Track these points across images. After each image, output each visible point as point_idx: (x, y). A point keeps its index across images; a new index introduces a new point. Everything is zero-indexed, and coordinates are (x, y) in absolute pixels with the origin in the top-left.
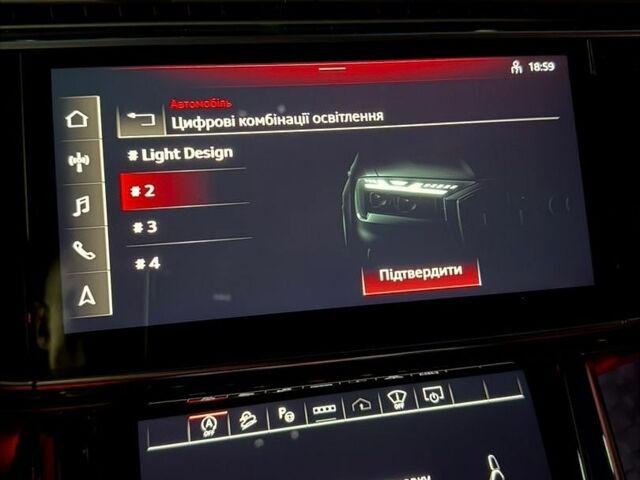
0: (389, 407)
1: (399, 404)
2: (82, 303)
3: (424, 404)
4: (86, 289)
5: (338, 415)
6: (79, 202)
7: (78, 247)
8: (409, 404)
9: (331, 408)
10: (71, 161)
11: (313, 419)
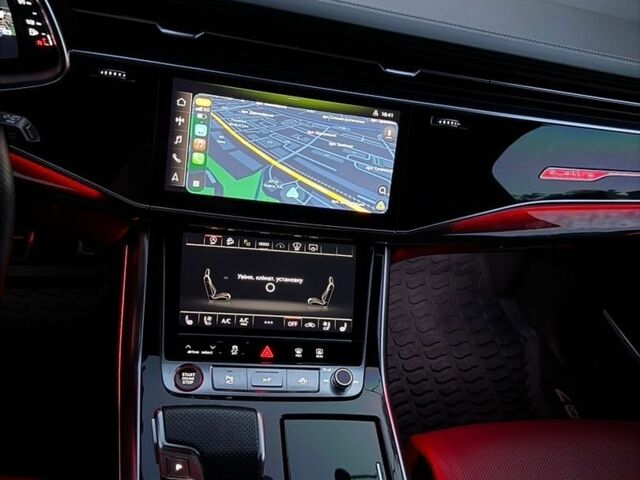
0: (292, 249)
1: (297, 249)
2: (173, 179)
3: (307, 250)
4: (175, 174)
5: (269, 247)
6: (178, 138)
7: (174, 156)
8: (302, 249)
9: (267, 244)
10: (177, 120)
11: (258, 247)
